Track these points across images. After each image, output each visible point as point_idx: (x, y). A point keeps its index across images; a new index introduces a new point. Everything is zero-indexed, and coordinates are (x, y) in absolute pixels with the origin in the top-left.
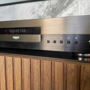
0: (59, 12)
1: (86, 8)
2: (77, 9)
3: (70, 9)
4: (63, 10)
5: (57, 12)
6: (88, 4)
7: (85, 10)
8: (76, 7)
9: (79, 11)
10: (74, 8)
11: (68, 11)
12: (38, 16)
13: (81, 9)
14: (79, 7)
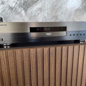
0: (30, 5)
1: (51, 5)
2: (44, 5)
3: (39, 4)
4: (33, 4)
5: (28, 6)
6: (52, 2)
7: (50, 7)
8: (44, 3)
9: (46, 6)
10: (42, 4)
11: (37, 6)
12: (9, 6)
13: (48, 5)
14: (46, 3)
